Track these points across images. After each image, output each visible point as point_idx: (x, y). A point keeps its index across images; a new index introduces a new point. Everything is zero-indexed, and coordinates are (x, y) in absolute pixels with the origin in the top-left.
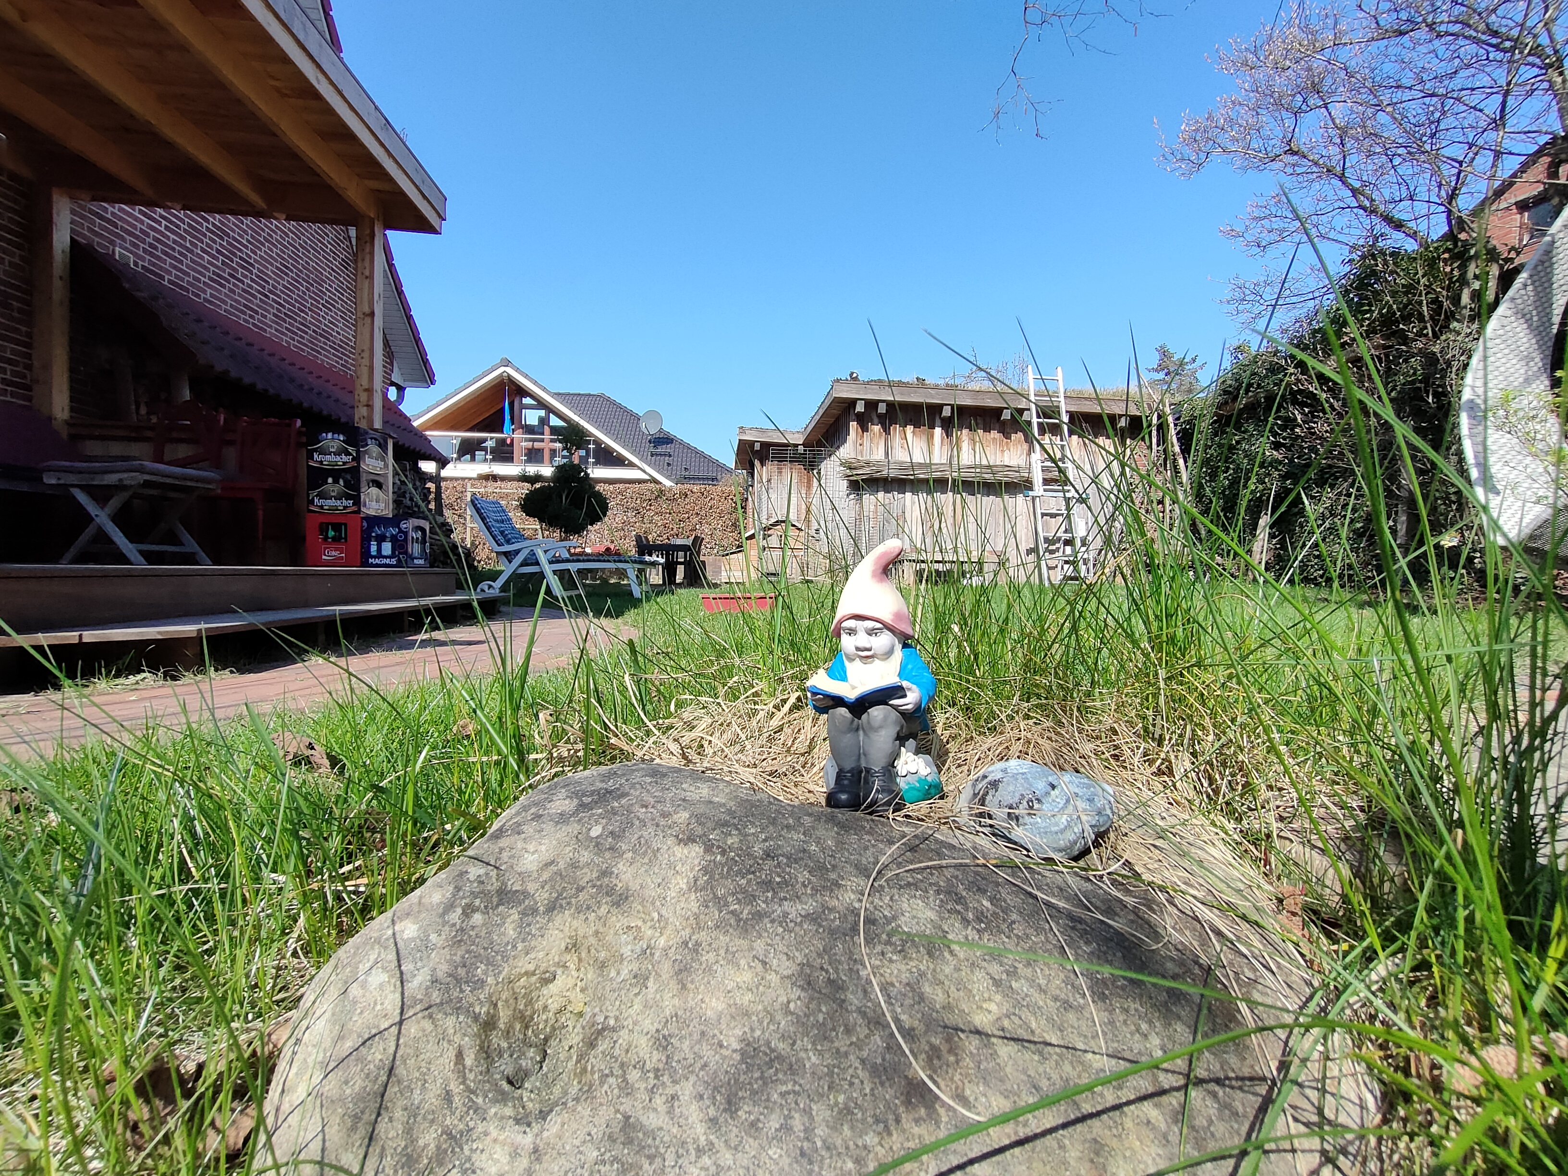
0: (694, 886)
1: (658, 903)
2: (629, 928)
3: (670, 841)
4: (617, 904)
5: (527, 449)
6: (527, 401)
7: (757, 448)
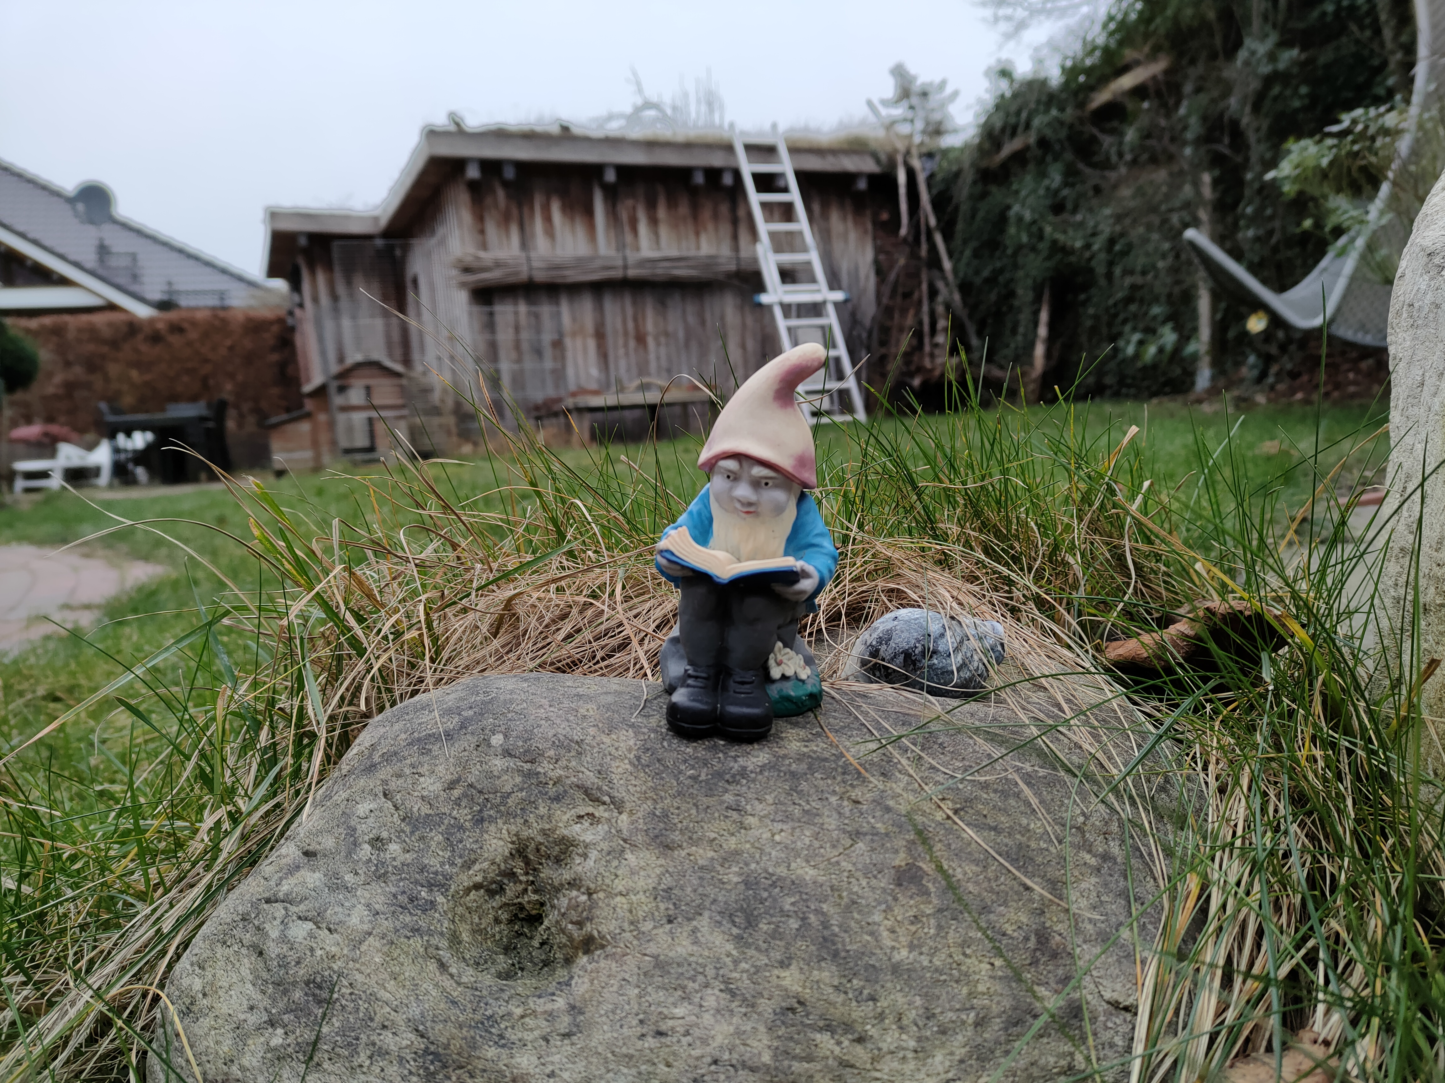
0: (637, 763)
1: (605, 788)
2: (581, 817)
3: (592, 731)
4: (557, 799)
7: (302, 244)
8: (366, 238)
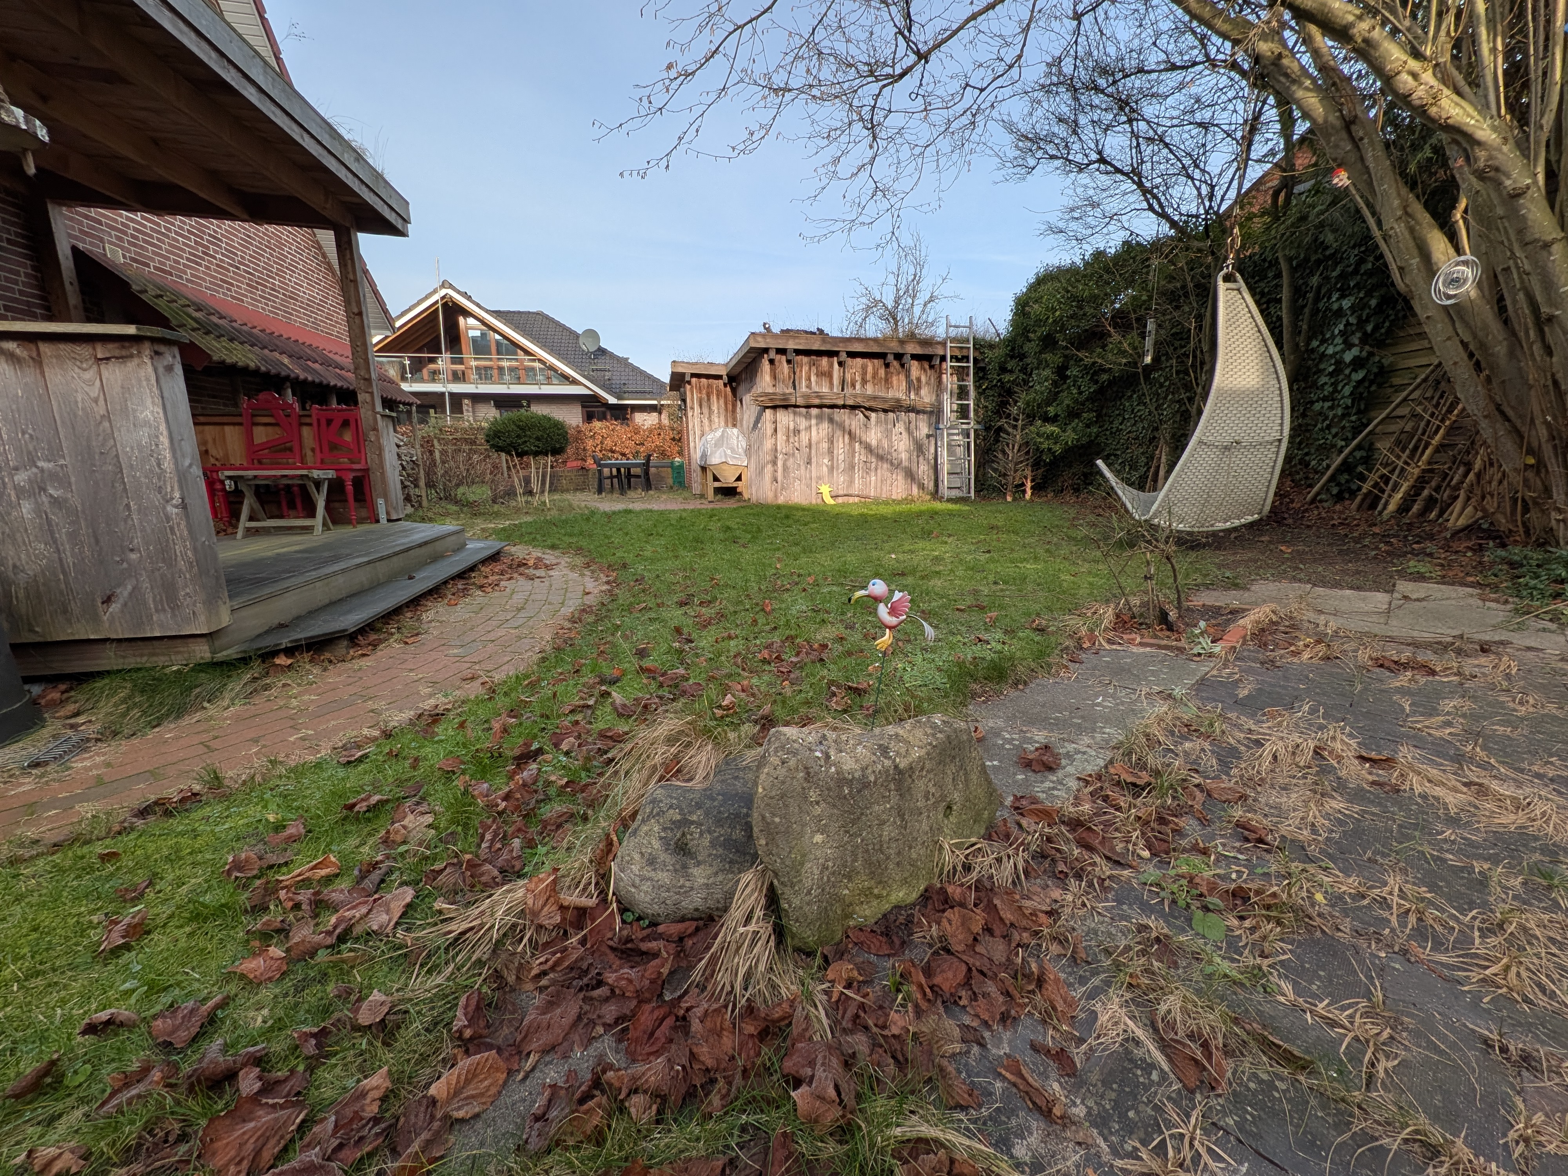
5: (477, 368)
6: (471, 321)
7: (687, 378)
8: (719, 377)
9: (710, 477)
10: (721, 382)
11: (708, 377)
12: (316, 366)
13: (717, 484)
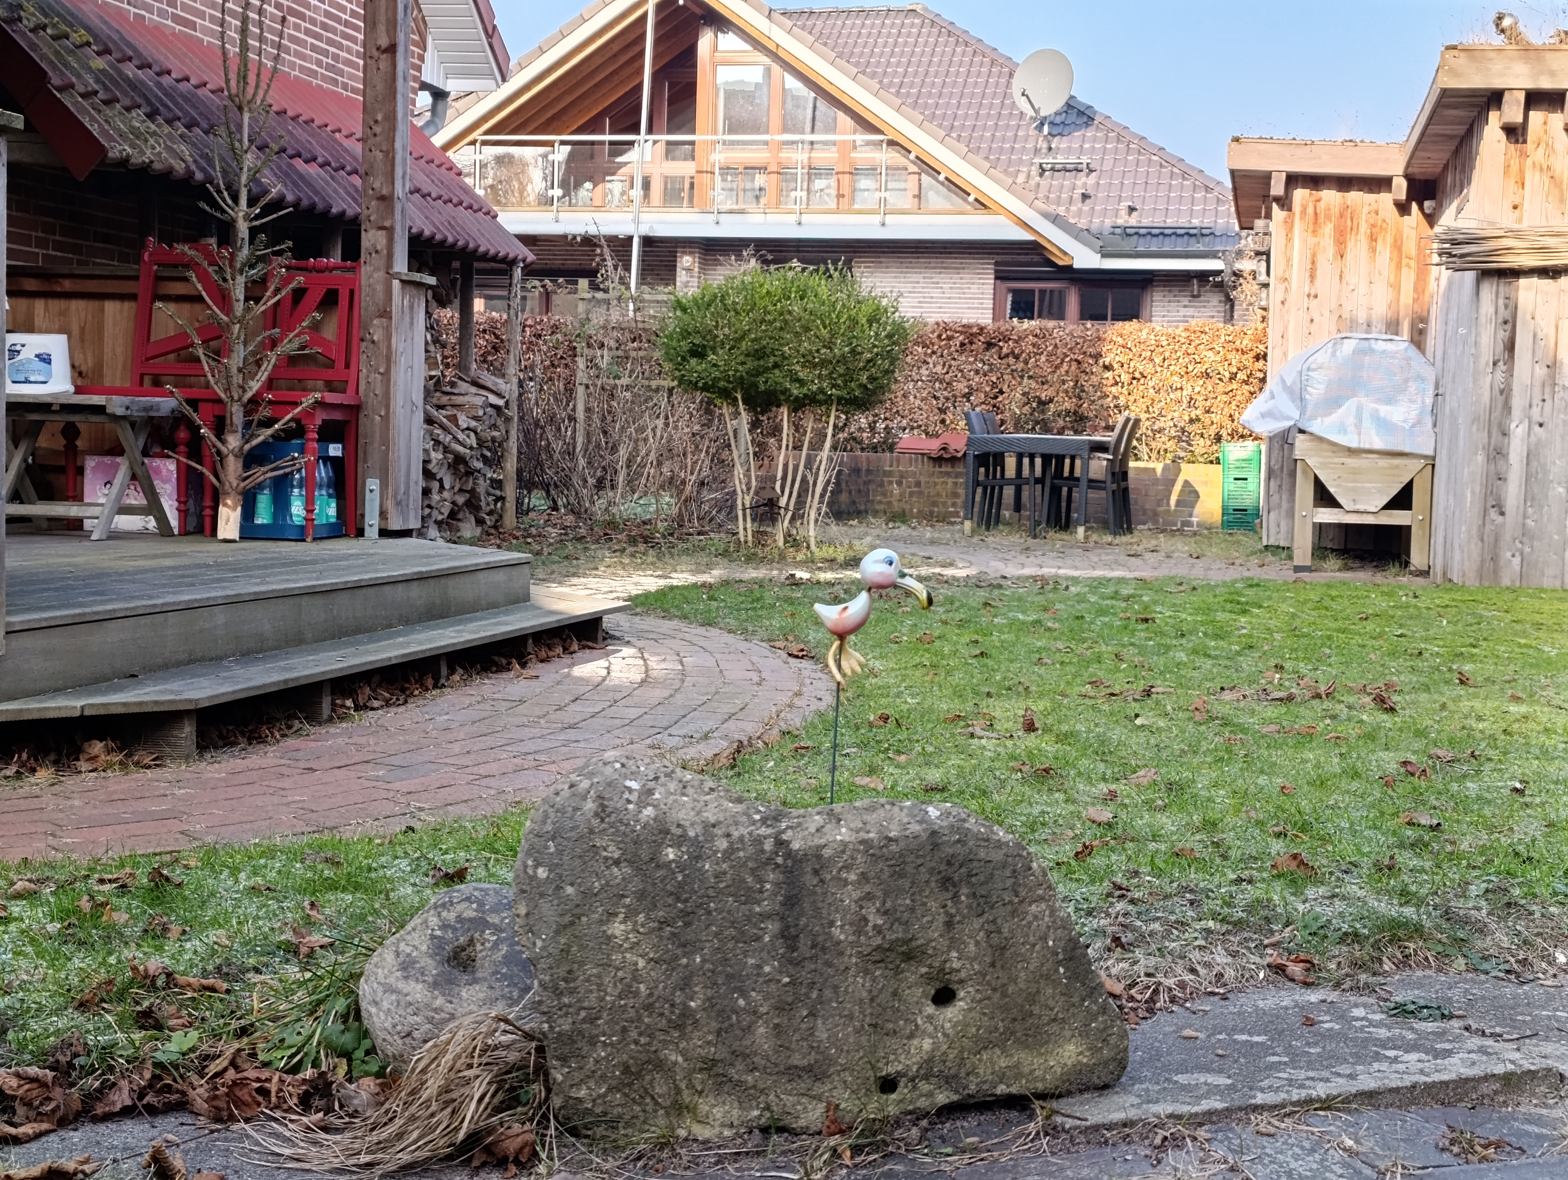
5: (726, 170)
6: (729, 41)
7: (1277, 188)
8: (1380, 184)
9: (1305, 492)
10: (1385, 201)
11: (1345, 183)
12: (312, 170)
13: (1326, 516)
